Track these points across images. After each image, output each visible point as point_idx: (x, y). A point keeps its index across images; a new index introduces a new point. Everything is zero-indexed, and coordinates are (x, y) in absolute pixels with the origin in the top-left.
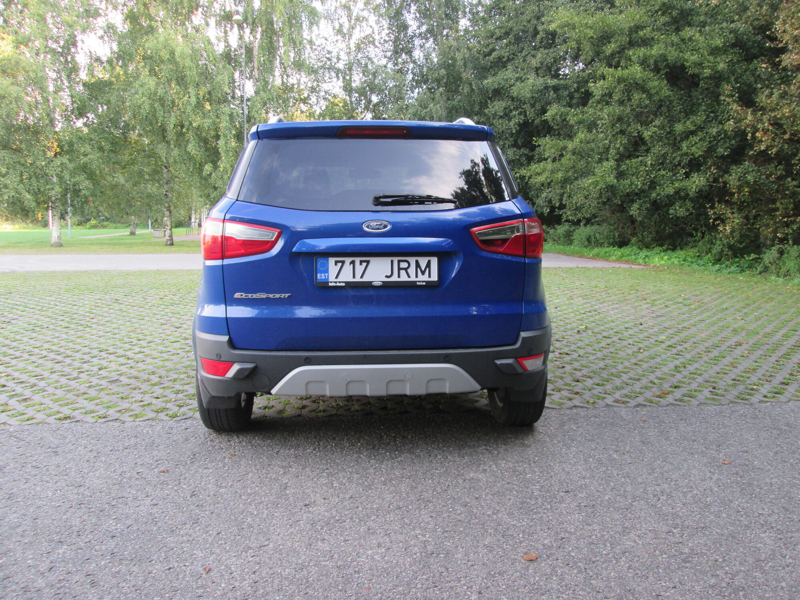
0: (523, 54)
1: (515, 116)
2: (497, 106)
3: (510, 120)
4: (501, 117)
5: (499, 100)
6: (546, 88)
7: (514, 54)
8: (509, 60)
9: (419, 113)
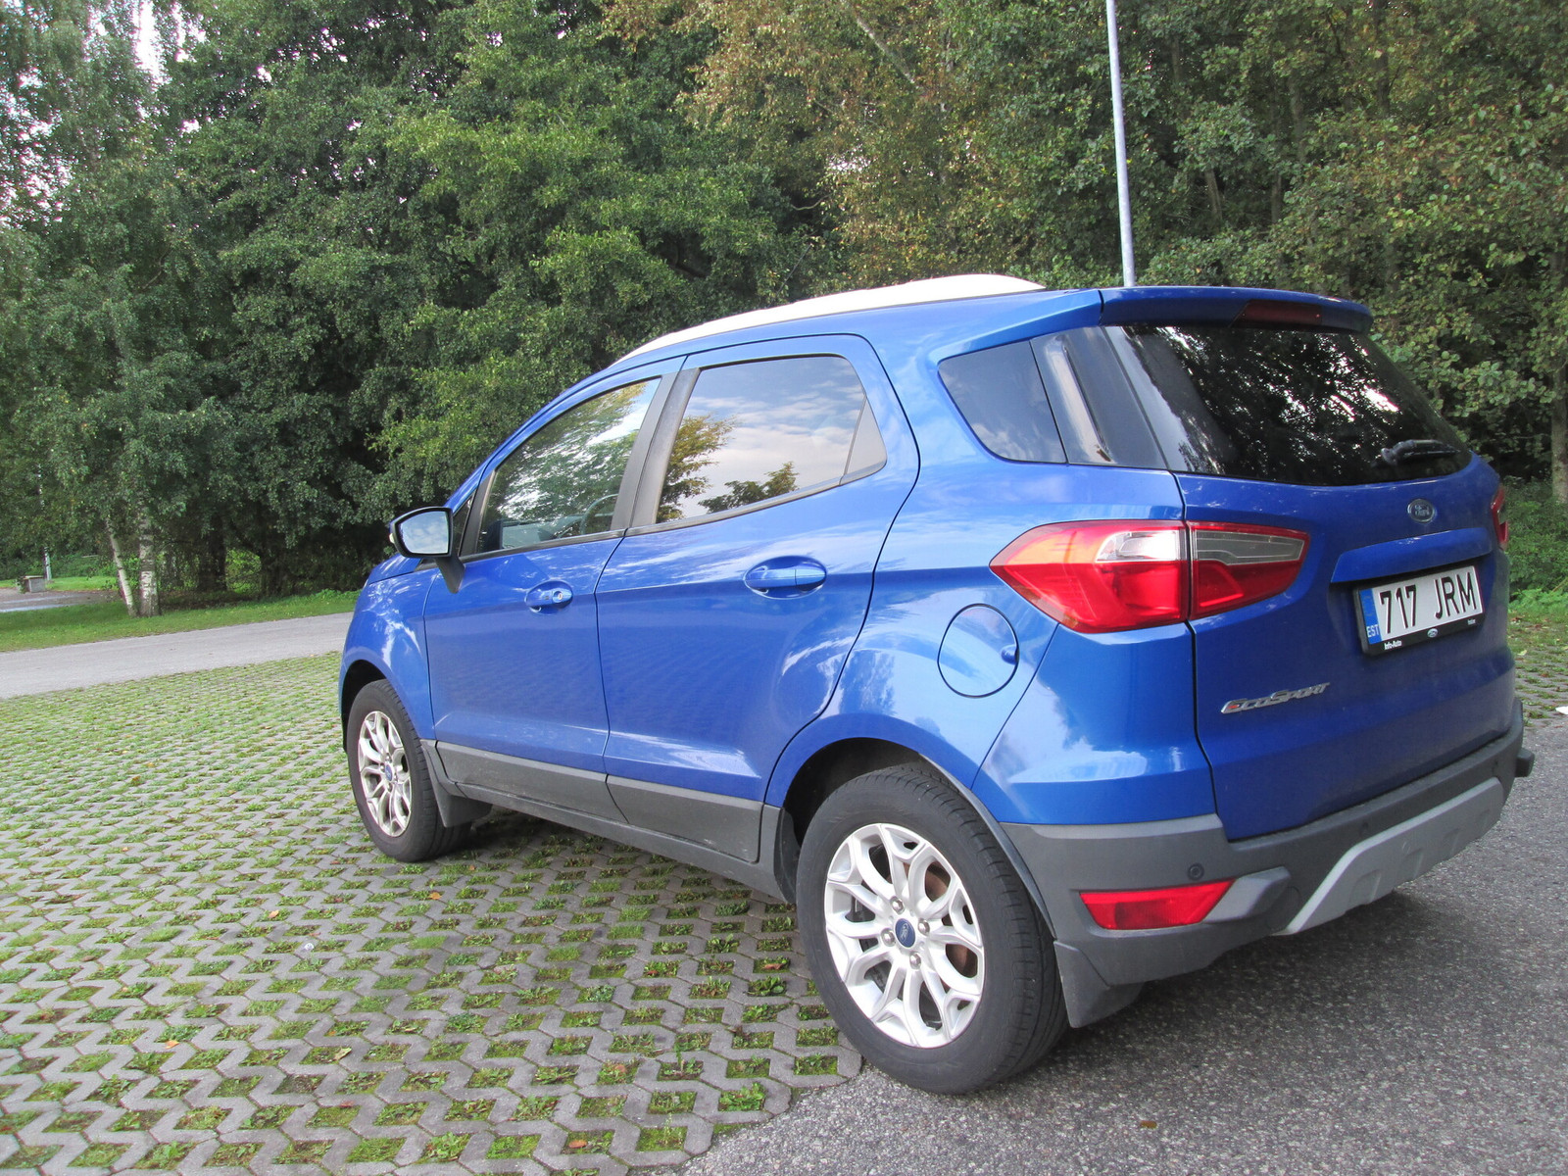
0: (300, 200)
1: (301, 326)
2: (257, 306)
3: (290, 333)
4: (269, 329)
5: (256, 294)
6: (374, 269)
7: (279, 199)
8: (270, 211)
9: (76, 319)
